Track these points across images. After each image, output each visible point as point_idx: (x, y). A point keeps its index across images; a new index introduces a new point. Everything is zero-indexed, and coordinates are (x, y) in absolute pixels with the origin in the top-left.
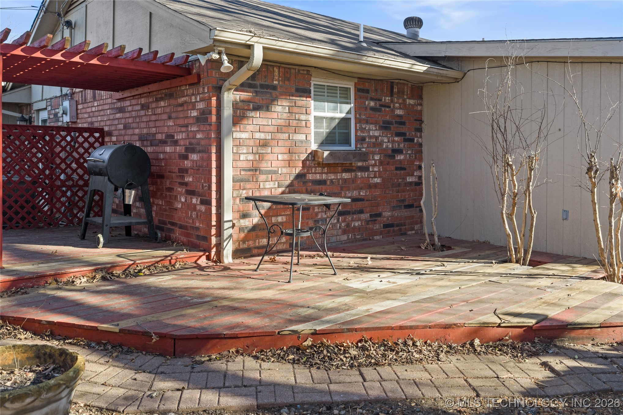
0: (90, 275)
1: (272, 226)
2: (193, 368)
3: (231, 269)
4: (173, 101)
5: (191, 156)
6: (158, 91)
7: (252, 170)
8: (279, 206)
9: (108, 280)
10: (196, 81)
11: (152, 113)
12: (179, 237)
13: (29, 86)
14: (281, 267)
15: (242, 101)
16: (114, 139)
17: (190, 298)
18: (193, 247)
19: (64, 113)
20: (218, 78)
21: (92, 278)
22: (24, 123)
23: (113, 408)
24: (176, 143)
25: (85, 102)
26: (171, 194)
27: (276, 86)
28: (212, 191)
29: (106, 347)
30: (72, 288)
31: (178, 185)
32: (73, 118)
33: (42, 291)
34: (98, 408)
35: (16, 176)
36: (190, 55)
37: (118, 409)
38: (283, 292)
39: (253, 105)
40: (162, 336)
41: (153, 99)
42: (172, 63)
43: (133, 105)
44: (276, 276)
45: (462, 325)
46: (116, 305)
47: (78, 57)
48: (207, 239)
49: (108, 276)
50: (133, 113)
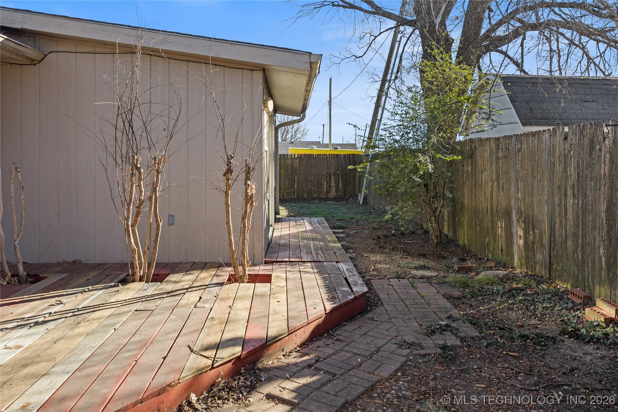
45: (176, 382)
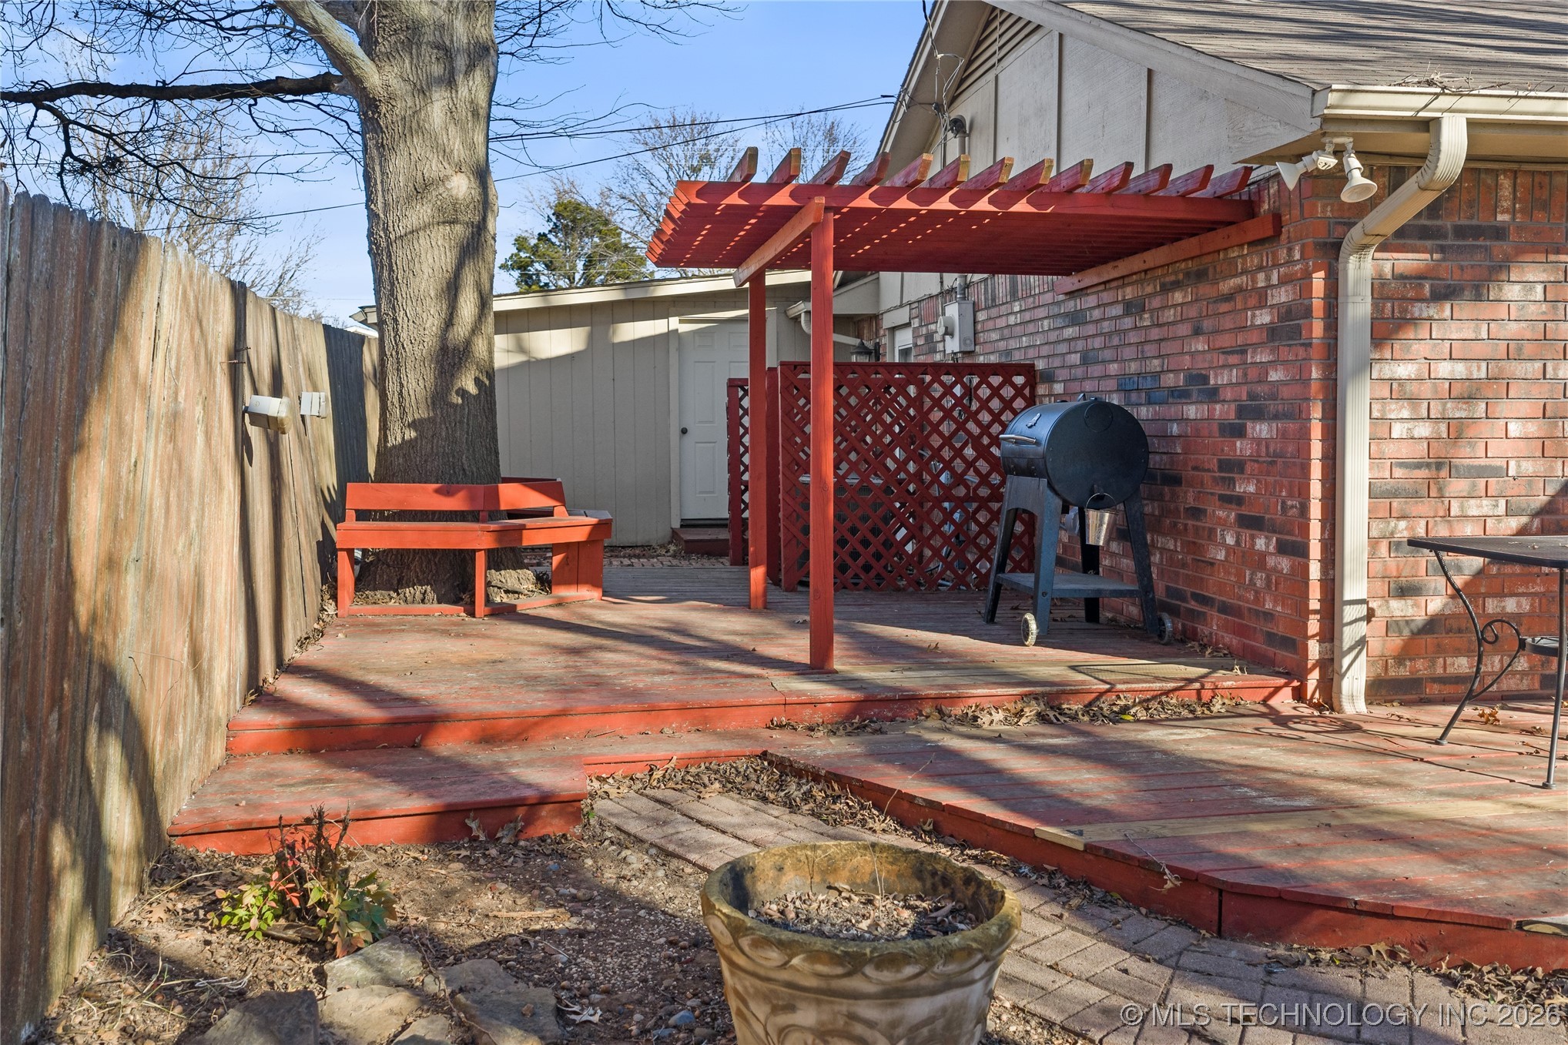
0: (1011, 706)
1: (1489, 624)
2: (1270, 973)
3: (1365, 731)
4: (1206, 290)
5: (1254, 428)
6: (1168, 265)
7: (1428, 465)
8: (1508, 569)
9: (1051, 723)
10: (1270, 233)
11: (1152, 321)
12: (1221, 633)
13: (874, 277)
14: (1517, 743)
15: (1401, 277)
16: (1058, 388)
17: (1254, 794)
18: (1256, 662)
19: (949, 332)
20: (1332, 221)
21: (1016, 715)
22: (864, 359)
23: (1078, 1029)
24: (1213, 395)
25: (993, 303)
26: (1199, 524)
27: (1504, 229)
28: (1310, 519)
29: (1055, 882)
30: (974, 731)
31: (1217, 503)
32: (965, 344)
33: (912, 731)
34: (1044, 1019)
35: (853, 475)
36: (1255, 166)
37: (1090, 1034)
38: (1526, 811)
39: (1432, 286)
40: (1189, 879)
41: (1155, 287)
42: (1206, 193)
43: (1105, 305)
44: (1501, 763)
46: (1073, 786)
47: (986, 199)
48: (1295, 644)
49: (1051, 714)
50: (1106, 324)
